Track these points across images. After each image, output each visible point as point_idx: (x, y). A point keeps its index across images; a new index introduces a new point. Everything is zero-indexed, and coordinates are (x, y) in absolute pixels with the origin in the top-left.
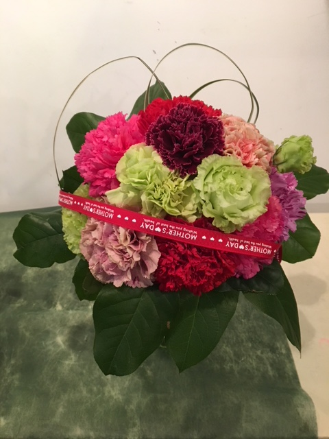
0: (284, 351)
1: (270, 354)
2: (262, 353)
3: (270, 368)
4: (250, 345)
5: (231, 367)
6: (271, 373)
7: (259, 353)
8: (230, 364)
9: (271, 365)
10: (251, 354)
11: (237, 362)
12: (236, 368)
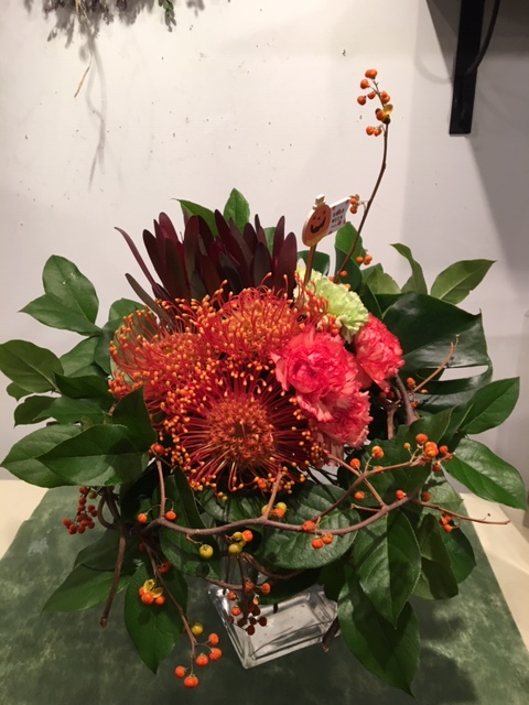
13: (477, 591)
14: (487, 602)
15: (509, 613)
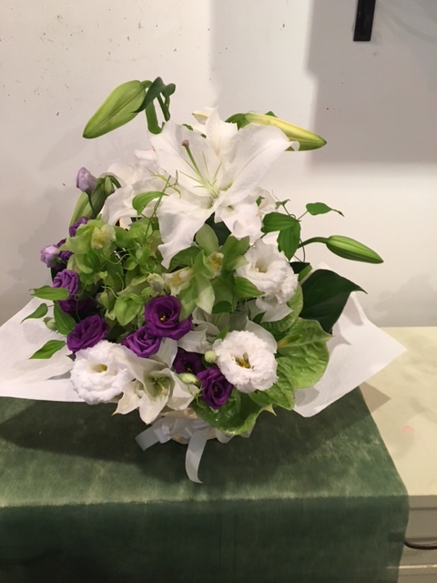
0: (377, 442)
1: (365, 445)
2: (358, 443)
3: (367, 455)
4: (347, 438)
5: (332, 456)
6: (368, 458)
7: (355, 443)
8: (331, 453)
9: (368, 453)
10: (348, 444)
11: (336, 451)
12: (336, 456)
13: (360, 433)
14: (368, 441)
15: (385, 450)
